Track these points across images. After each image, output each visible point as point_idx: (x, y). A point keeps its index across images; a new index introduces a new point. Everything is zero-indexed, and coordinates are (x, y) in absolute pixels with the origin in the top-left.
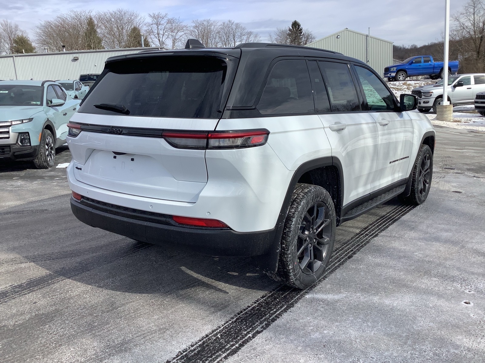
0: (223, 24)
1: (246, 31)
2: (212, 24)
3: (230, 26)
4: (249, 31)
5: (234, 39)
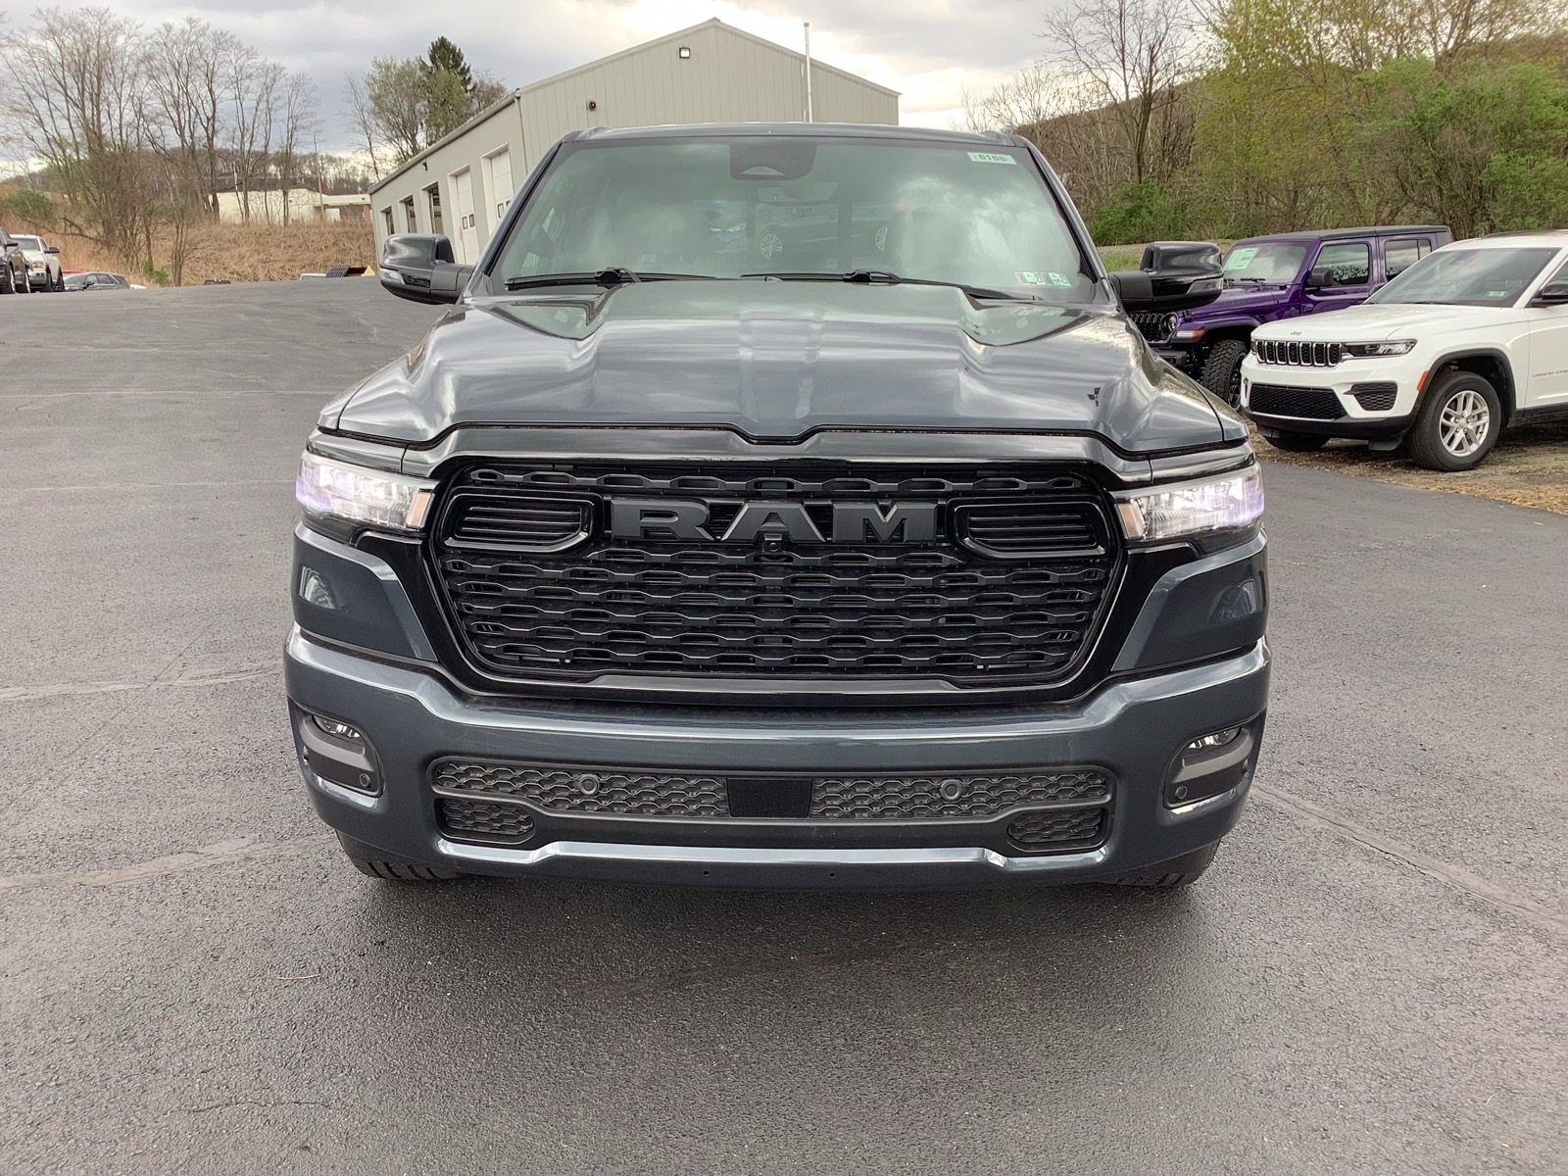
0: (163, 31)
1: (258, 61)
2: (118, 28)
3: (193, 38)
4: (268, 63)
5: (210, 90)
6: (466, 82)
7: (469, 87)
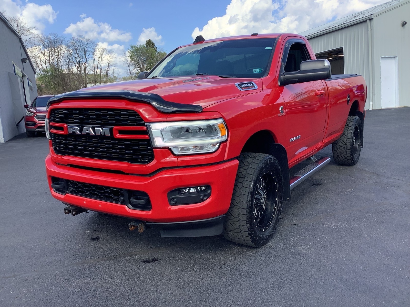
6: (156, 52)
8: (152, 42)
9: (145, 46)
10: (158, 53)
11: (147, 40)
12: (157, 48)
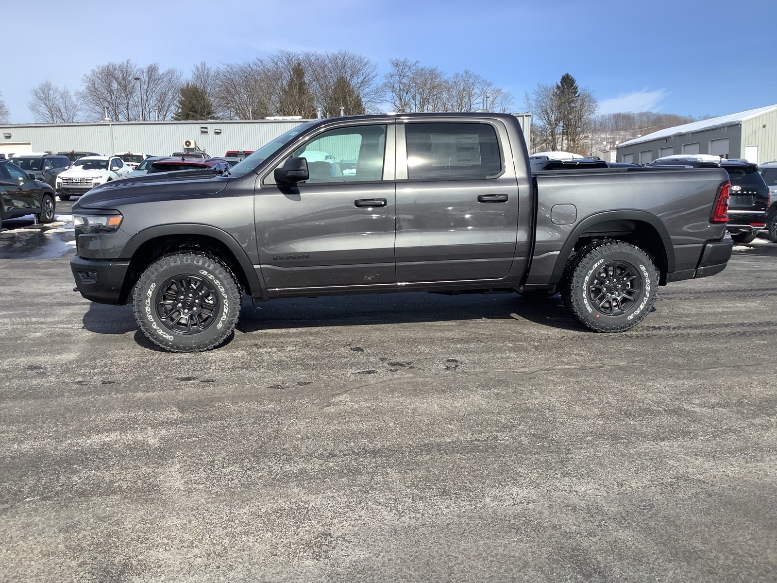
0: (455, 76)
6: (576, 92)
7: (577, 95)
8: (571, 79)
9: (560, 84)
10: (579, 96)
11: (564, 74)
12: (578, 88)
